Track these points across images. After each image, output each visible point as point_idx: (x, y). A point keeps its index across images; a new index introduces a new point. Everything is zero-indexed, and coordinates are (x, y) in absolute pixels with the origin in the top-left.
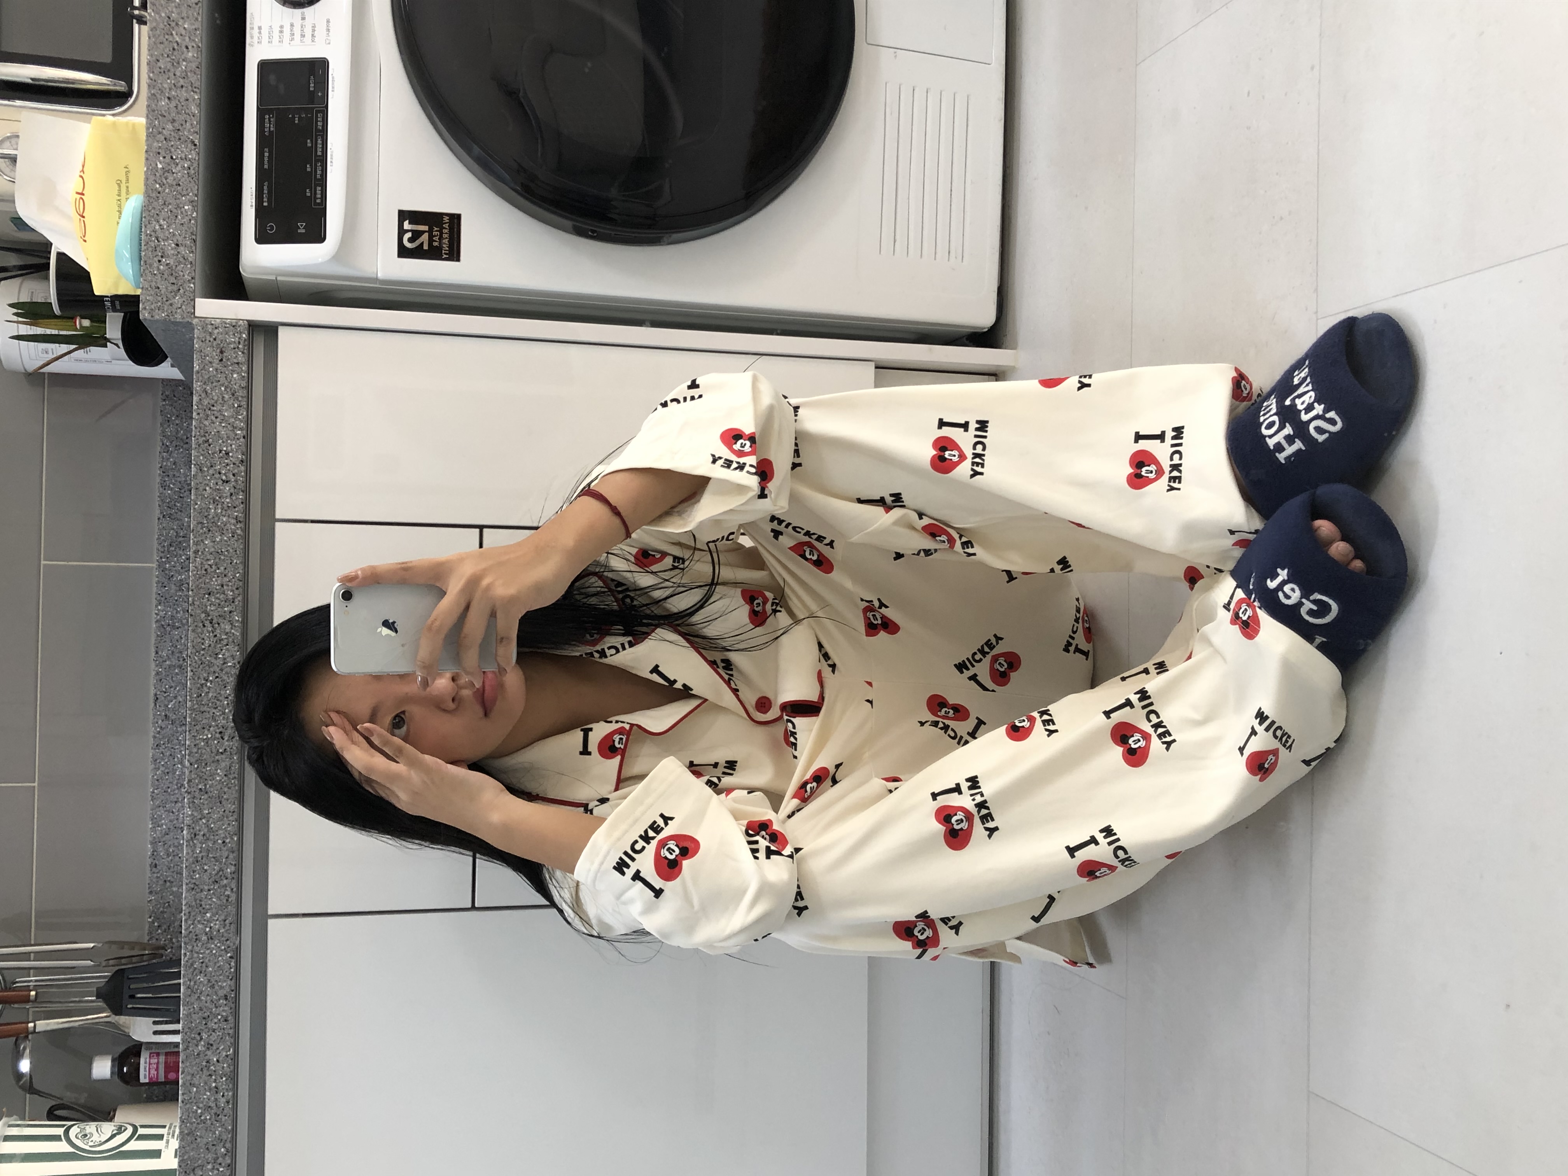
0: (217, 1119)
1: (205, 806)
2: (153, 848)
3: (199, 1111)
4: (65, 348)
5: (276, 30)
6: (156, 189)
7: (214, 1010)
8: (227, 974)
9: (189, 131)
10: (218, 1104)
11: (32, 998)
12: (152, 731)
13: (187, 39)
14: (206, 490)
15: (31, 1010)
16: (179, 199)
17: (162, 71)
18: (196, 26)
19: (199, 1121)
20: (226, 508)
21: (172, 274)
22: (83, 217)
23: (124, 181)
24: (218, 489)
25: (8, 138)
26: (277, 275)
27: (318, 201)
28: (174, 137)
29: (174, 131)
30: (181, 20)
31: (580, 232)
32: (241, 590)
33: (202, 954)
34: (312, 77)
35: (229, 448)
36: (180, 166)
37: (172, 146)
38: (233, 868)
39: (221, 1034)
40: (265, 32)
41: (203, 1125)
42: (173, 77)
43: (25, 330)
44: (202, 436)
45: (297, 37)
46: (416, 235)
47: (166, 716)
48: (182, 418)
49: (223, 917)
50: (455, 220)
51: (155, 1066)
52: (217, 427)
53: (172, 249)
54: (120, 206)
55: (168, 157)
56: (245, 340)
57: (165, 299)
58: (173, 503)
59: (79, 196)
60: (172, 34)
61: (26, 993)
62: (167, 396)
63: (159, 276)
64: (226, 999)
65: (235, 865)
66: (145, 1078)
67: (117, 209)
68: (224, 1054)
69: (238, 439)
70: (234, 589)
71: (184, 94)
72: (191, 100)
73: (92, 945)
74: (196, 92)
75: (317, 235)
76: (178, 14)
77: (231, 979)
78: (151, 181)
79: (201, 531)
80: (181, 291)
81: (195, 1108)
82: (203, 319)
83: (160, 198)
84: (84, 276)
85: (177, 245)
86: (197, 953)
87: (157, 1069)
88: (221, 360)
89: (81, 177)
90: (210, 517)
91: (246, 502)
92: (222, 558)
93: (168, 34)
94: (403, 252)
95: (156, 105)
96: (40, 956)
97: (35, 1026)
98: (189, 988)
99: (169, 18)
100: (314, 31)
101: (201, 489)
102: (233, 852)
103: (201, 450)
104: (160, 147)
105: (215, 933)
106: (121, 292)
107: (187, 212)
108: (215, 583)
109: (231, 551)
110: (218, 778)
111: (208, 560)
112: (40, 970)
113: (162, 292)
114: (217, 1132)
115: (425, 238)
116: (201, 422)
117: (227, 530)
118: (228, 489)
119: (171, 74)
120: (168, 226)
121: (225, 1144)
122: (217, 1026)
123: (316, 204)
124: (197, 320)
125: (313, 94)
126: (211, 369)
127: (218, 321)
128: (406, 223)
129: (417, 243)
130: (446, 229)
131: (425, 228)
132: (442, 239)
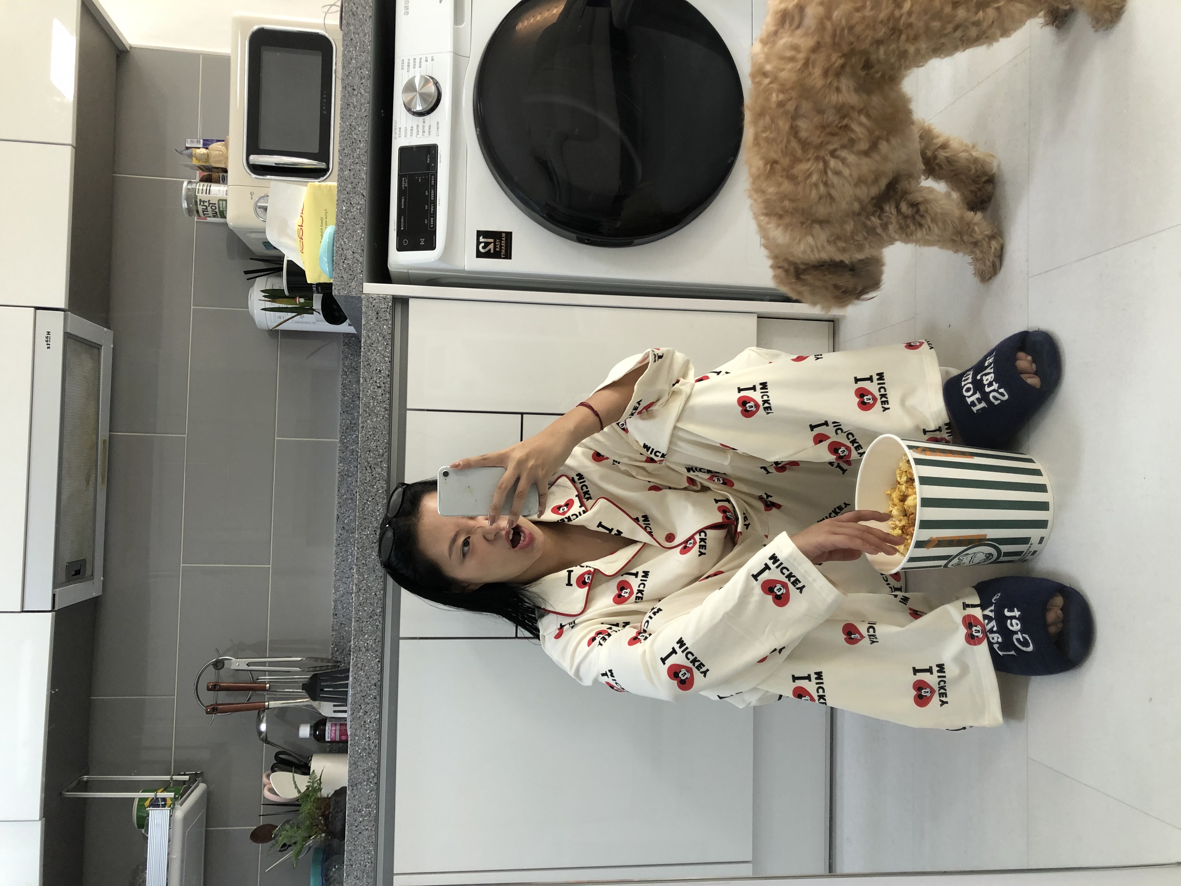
0: (369, 756)
1: (365, 573)
2: (335, 604)
3: (360, 751)
4: (290, 315)
5: (409, 129)
6: (342, 222)
8: (376, 671)
9: (360, 188)
10: (370, 747)
11: (267, 688)
12: (335, 536)
13: (360, 136)
14: (368, 392)
15: (267, 696)
16: (354, 226)
17: (346, 155)
18: (365, 129)
19: (359, 757)
20: (379, 402)
21: (350, 269)
22: (302, 239)
23: (324, 218)
24: (375, 392)
25: (263, 197)
26: (408, 269)
27: (432, 226)
28: (352, 191)
29: (352, 188)
30: (357, 126)
31: (580, 241)
32: (387, 449)
33: (362, 659)
34: (428, 155)
35: (381, 368)
36: (355, 208)
37: (351, 197)
38: (380, 609)
39: (372, 706)
40: (403, 131)
41: (361, 759)
42: (352, 158)
43: (269, 305)
44: (366, 361)
45: (421, 132)
46: (487, 244)
47: (343, 527)
48: (354, 356)
49: (374, 638)
50: (509, 235)
51: (334, 732)
52: (374, 356)
53: (351, 255)
54: (322, 232)
55: (349, 203)
56: (391, 306)
57: (346, 284)
58: (349, 404)
59: (300, 227)
60: (352, 134)
61: (264, 685)
62: (346, 343)
63: (343, 270)
64: (375, 686)
65: (382, 608)
66: (328, 738)
67: (320, 234)
68: (374, 718)
69: (386, 363)
70: (383, 448)
71: (358, 167)
72: (362, 170)
73: (300, 659)
74: (365, 166)
75: (431, 245)
77: (378, 674)
78: (340, 216)
79: (365, 415)
80: (356, 279)
81: (357, 749)
82: (367, 294)
83: (344, 226)
84: (301, 273)
85: (354, 253)
86: (359, 658)
87: (335, 733)
88: (377, 318)
89: (301, 216)
90: (371, 407)
91: (391, 399)
92: (377, 430)
94: (479, 255)
95: (343, 174)
96: (271, 664)
97: (269, 705)
98: (355, 678)
99: (351, 125)
100: (430, 129)
101: (366, 391)
102: (381, 600)
103: (366, 369)
104: (344, 198)
105: (370, 647)
106: (322, 281)
107: (359, 234)
108: (373, 445)
109: (382, 427)
110: (373, 557)
111: (369, 432)
112: (271, 673)
113: (345, 279)
114: (369, 764)
115: (491, 246)
116: (365, 353)
117: (380, 415)
118: (380, 391)
119: (351, 156)
120: (349, 242)
121: (374, 770)
122: (369, 702)
123: (430, 228)
124: (364, 295)
125: (429, 165)
126: (371, 323)
127: (377, 296)
128: (481, 238)
129: (487, 249)
130: (503, 240)
131: (492, 241)
132: (501, 246)
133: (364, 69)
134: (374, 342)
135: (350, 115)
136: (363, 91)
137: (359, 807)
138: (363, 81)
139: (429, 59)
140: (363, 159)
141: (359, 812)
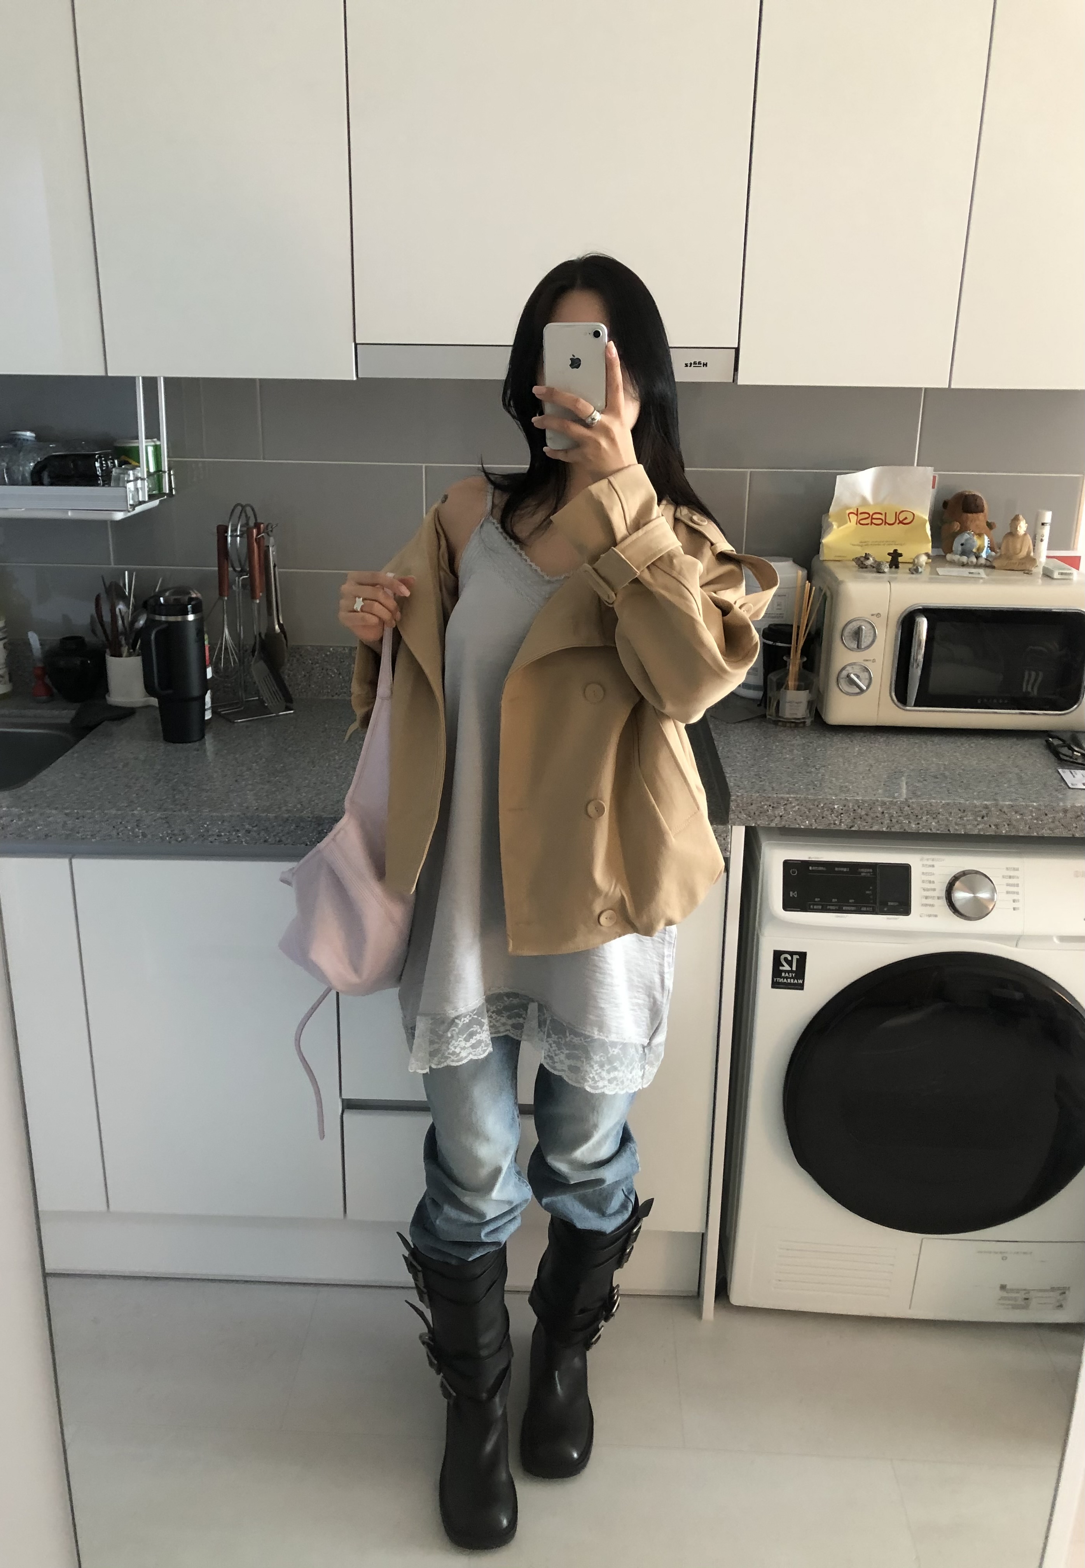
3: (206, 826)
5: (931, 878)
6: (819, 803)
7: (272, 834)
13: (925, 824)
17: (902, 809)
18: (933, 829)
21: (761, 813)
26: (763, 864)
27: (812, 906)
28: (856, 815)
29: (861, 815)
30: (936, 821)
34: (897, 904)
36: (836, 818)
37: (850, 814)
39: (256, 838)
40: (931, 868)
45: (927, 894)
46: (790, 962)
50: (801, 987)
55: (843, 812)
57: (745, 808)
64: (279, 841)
68: (243, 840)
71: (886, 822)
72: (882, 825)
74: (887, 828)
75: (788, 905)
76: (942, 820)
80: (749, 818)
81: (208, 823)
82: (731, 831)
83: (813, 807)
85: (781, 816)
86: (311, 826)
93: (927, 812)
94: (778, 953)
95: (878, 805)
99: (938, 813)
100: (931, 905)
104: (849, 806)
113: (750, 808)
114: (191, 836)
115: (787, 967)
119: (900, 814)
120: (794, 811)
123: (810, 905)
124: (730, 827)
125: (886, 904)
127: (730, 840)
128: (798, 957)
129: (784, 964)
130: (794, 980)
131: (794, 968)
132: (787, 978)
133: (1009, 828)
135: (951, 813)
136: (980, 827)
137: (142, 826)
138: (993, 827)
139: (1015, 905)
140: (896, 827)
141: (136, 826)
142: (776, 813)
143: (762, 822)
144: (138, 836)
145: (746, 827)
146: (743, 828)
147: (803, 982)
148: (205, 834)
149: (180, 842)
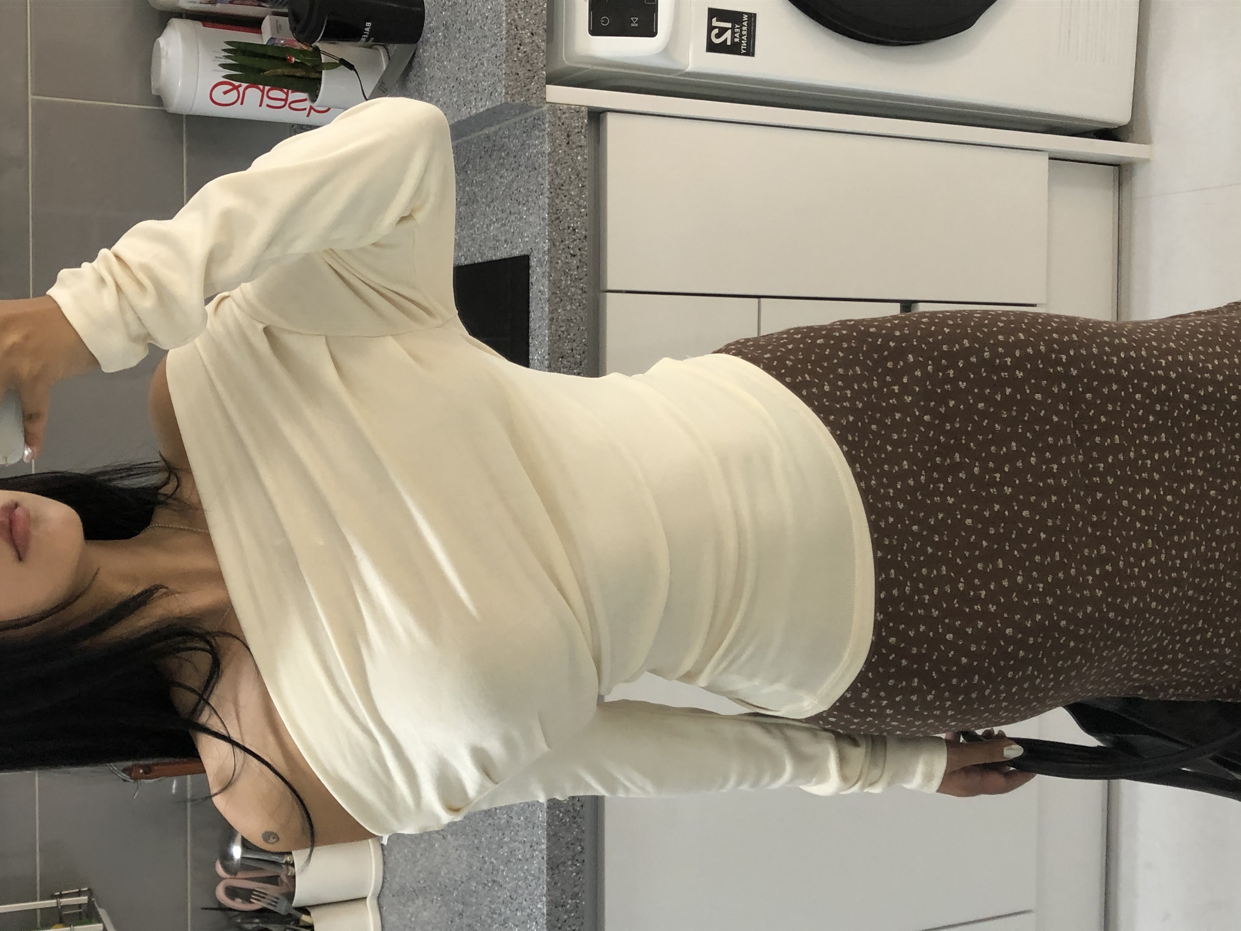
3: (561, 815)
14: (558, 263)
19: (560, 824)
20: (574, 279)
21: (528, 62)
24: (568, 263)
26: (593, 65)
35: (576, 225)
41: (564, 827)
44: (554, 214)
46: (721, 31)
50: (752, 17)
53: (528, 37)
56: (586, 125)
57: (523, 85)
69: (582, 217)
75: (649, 30)
80: (536, 79)
81: (558, 812)
82: (553, 105)
85: (532, 34)
88: (568, 143)
90: (562, 287)
92: (572, 325)
94: (710, 47)
101: (555, 261)
103: (553, 227)
108: (567, 346)
109: (579, 318)
111: (561, 327)
113: (522, 77)
114: (575, 833)
115: (728, 35)
116: (553, 201)
117: (575, 299)
118: (575, 262)
120: (525, 16)
121: (581, 842)
124: (548, 105)
126: (560, 151)
127: (565, 106)
128: (714, 20)
129: (723, 38)
130: (745, 26)
131: (729, 25)
132: (741, 36)
134: (565, 182)
137: (562, 899)
141: (563, 906)
142: (527, 41)
143: (540, 59)
144: (576, 902)
145: (546, 84)
146: (549, 87)
147: (746, 13)
148: (571, 814)
149: (583, 848)
